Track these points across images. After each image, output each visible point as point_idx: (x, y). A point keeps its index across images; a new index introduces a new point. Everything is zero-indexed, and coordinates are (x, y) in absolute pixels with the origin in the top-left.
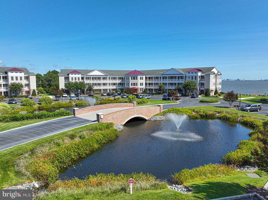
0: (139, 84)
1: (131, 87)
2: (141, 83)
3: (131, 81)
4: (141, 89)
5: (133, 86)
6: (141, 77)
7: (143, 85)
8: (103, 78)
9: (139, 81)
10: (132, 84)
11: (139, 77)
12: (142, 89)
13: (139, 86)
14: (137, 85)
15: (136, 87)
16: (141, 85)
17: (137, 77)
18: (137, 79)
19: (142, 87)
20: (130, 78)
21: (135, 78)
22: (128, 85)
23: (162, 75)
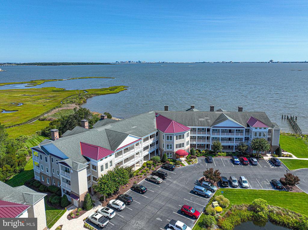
1: (176, 150)
3: (177, 142)
5: (179, 149)
7: (188, 144)
9: (186, 140)
10: (177, 145)
11: (186, 135)
12: (188, 149)
14: (183, 146)
15: (182, 148)
17: (183, 135)
18: (183, 138)
19: (188, 146)
20: (175, 137)
21: (181, 137)
22: (171, 148)
23: (214, 127)
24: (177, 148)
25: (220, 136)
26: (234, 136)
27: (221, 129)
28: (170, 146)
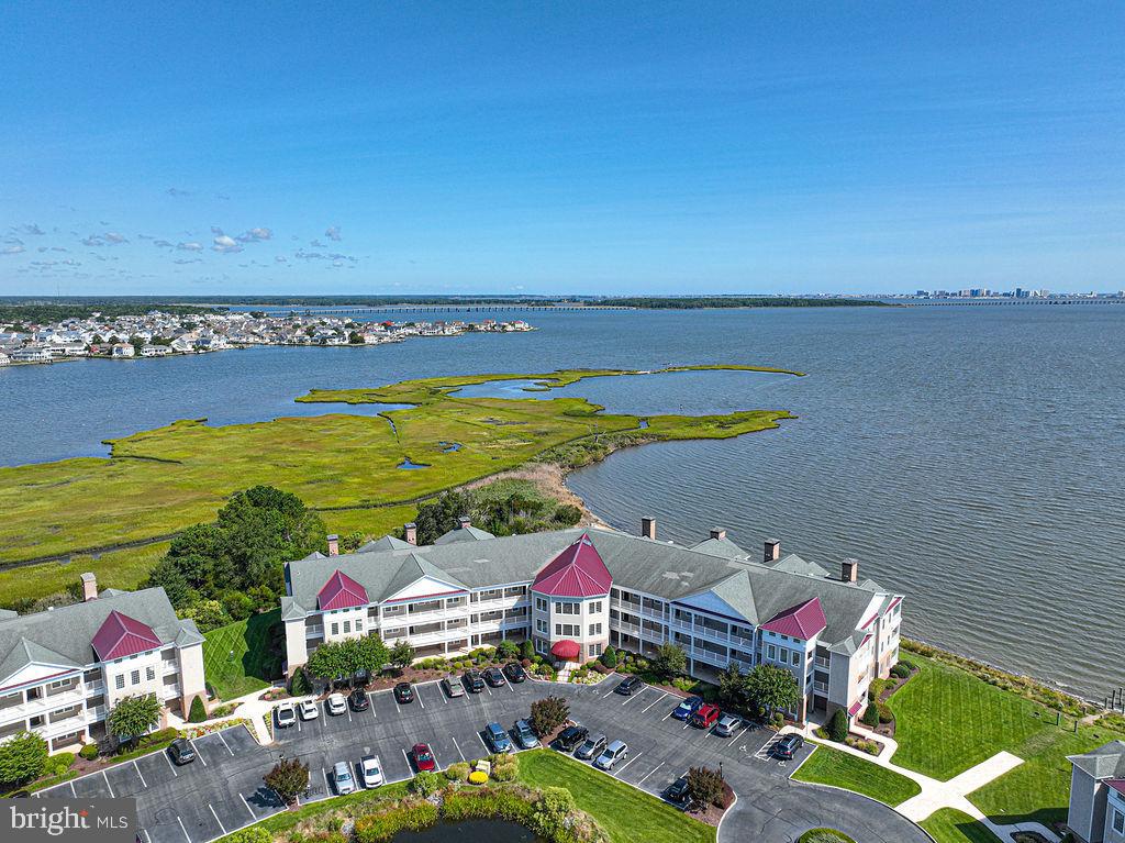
0: (585, 630)
1: (555, 638)
2: (592, 627)
3: (557, 618)
4: (592, 646)
5: (563, 637)
6: (592, 605)
7: (599, 631)
8: (450, 600)
9: (586, 618)
10: (558, 626)
11: (585, 605)
12: (599, 645)
13: (586, 639)
14: (577, 634)
15: (573, 638)
16: (592, 633)
17: (577, 606)
18: (577, 612)
19: (597, 638)
20: (553, 606)
21: (570, 608)
22: (545, 630)
23: (675, 603)
24: (558, 632)
25: (693, 632)
26: (728, 642)
27: (693, 612)
28: (544, 625)
